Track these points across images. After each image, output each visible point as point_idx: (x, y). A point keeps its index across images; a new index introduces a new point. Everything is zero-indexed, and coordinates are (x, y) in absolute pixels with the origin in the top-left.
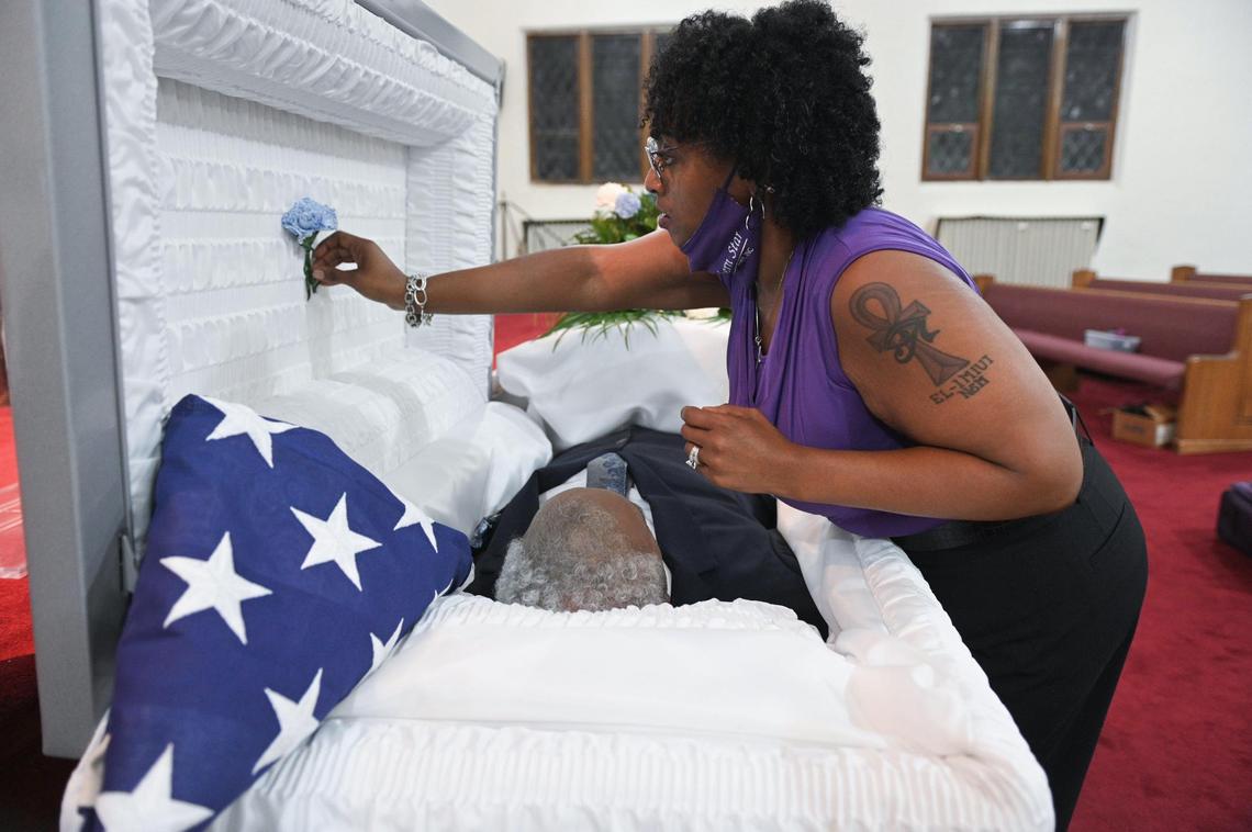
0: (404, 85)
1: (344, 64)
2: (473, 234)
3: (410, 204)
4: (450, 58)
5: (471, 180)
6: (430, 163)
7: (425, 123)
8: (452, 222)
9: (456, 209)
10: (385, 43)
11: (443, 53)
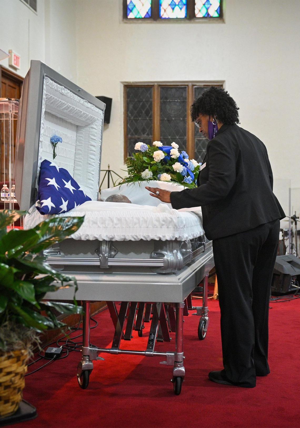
0: (80, 110)
1: (69, 105)
2: (95, 152)
3: (77, 142)
4: (91, 103)
5: (95, 136)
6: (83, 131)
7: (84, 119)
8: (89, 147)
9: (90, 149)
10: (77, 101)
11: (89, 102)
